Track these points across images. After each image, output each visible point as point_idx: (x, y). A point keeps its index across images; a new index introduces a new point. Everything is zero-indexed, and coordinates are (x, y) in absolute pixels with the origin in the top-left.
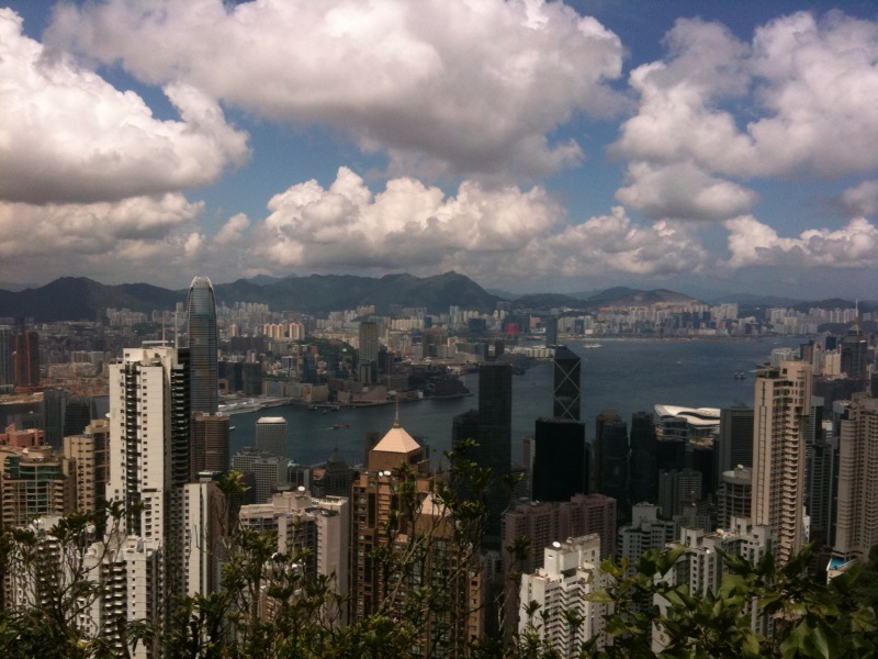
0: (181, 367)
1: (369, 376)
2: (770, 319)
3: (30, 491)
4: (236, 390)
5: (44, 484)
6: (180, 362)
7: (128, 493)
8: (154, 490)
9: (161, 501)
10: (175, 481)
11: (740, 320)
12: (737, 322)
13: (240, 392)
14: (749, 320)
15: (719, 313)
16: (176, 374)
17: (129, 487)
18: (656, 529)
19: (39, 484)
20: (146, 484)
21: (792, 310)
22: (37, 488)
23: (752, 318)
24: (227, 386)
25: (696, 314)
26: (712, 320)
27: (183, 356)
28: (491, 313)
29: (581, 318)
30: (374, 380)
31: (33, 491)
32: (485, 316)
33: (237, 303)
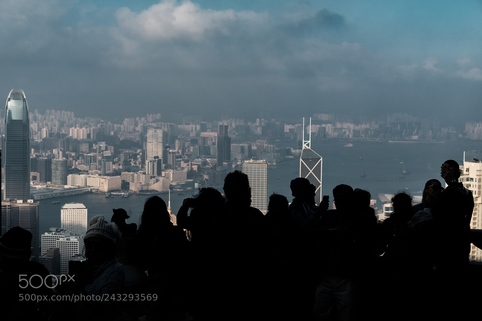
1: (156, 170)
4: (46, 182)
13: (49, 183)
24: (38, 178)
28: (254, 122)
29: (324, 125)
30: (159, 174)
32: (249, 124)
33: (48, 110)
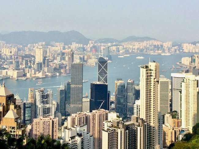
2: (183, 47)
11: (173, 48)
12: (172, 48)
14: (176, 47)
15: (165, 45)
21: (190, 44)
23: (177, 47)
25: (158, 45)
26: (163, 48)
29: (118, 47)
30: (41, 69)
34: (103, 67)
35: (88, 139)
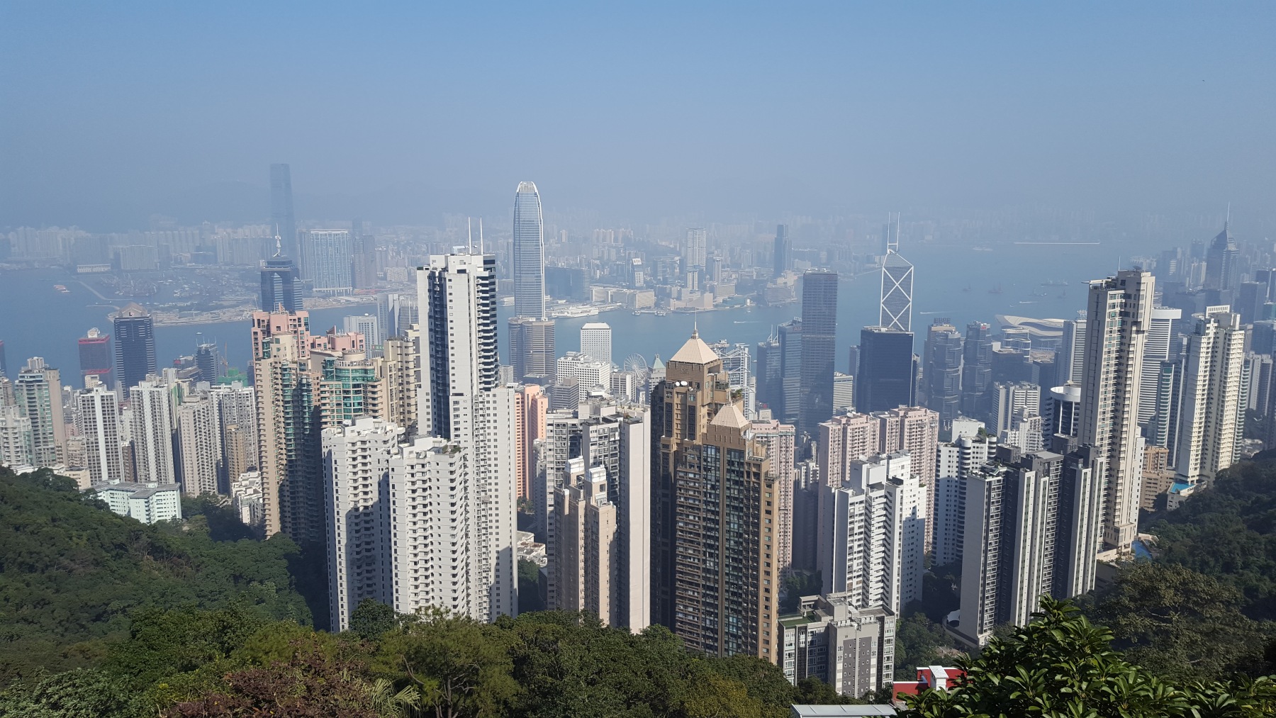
0: (486, 274)
3: (344, 392)
4: (565, 296)
5: (358, 386)
6: (485, 269)
7: (438, 396)
8: (462, 395)
9: (469, 405)
10: (483, 386)
13: (568, 298)
16: (481, 281)
17: (438, 390)
18: (976, 445)
19: (354, 386)
20: (454, 388)
22: (351, 389)
27: (488, 263)
31: (347, 392)
34: (897, 284)
35: (912, 494)
